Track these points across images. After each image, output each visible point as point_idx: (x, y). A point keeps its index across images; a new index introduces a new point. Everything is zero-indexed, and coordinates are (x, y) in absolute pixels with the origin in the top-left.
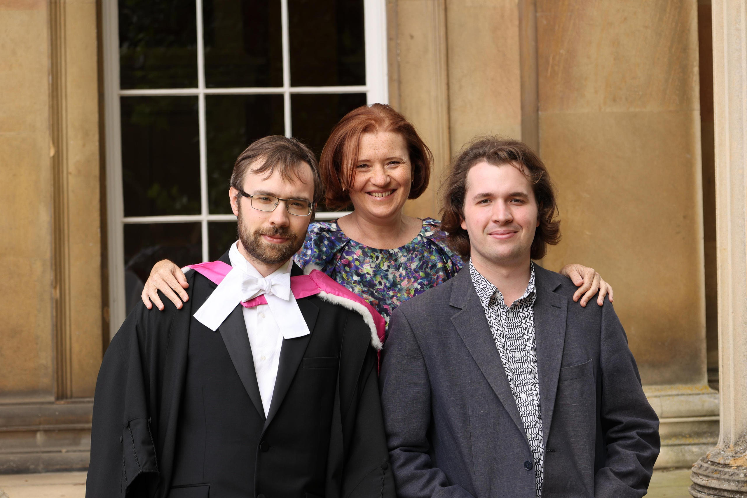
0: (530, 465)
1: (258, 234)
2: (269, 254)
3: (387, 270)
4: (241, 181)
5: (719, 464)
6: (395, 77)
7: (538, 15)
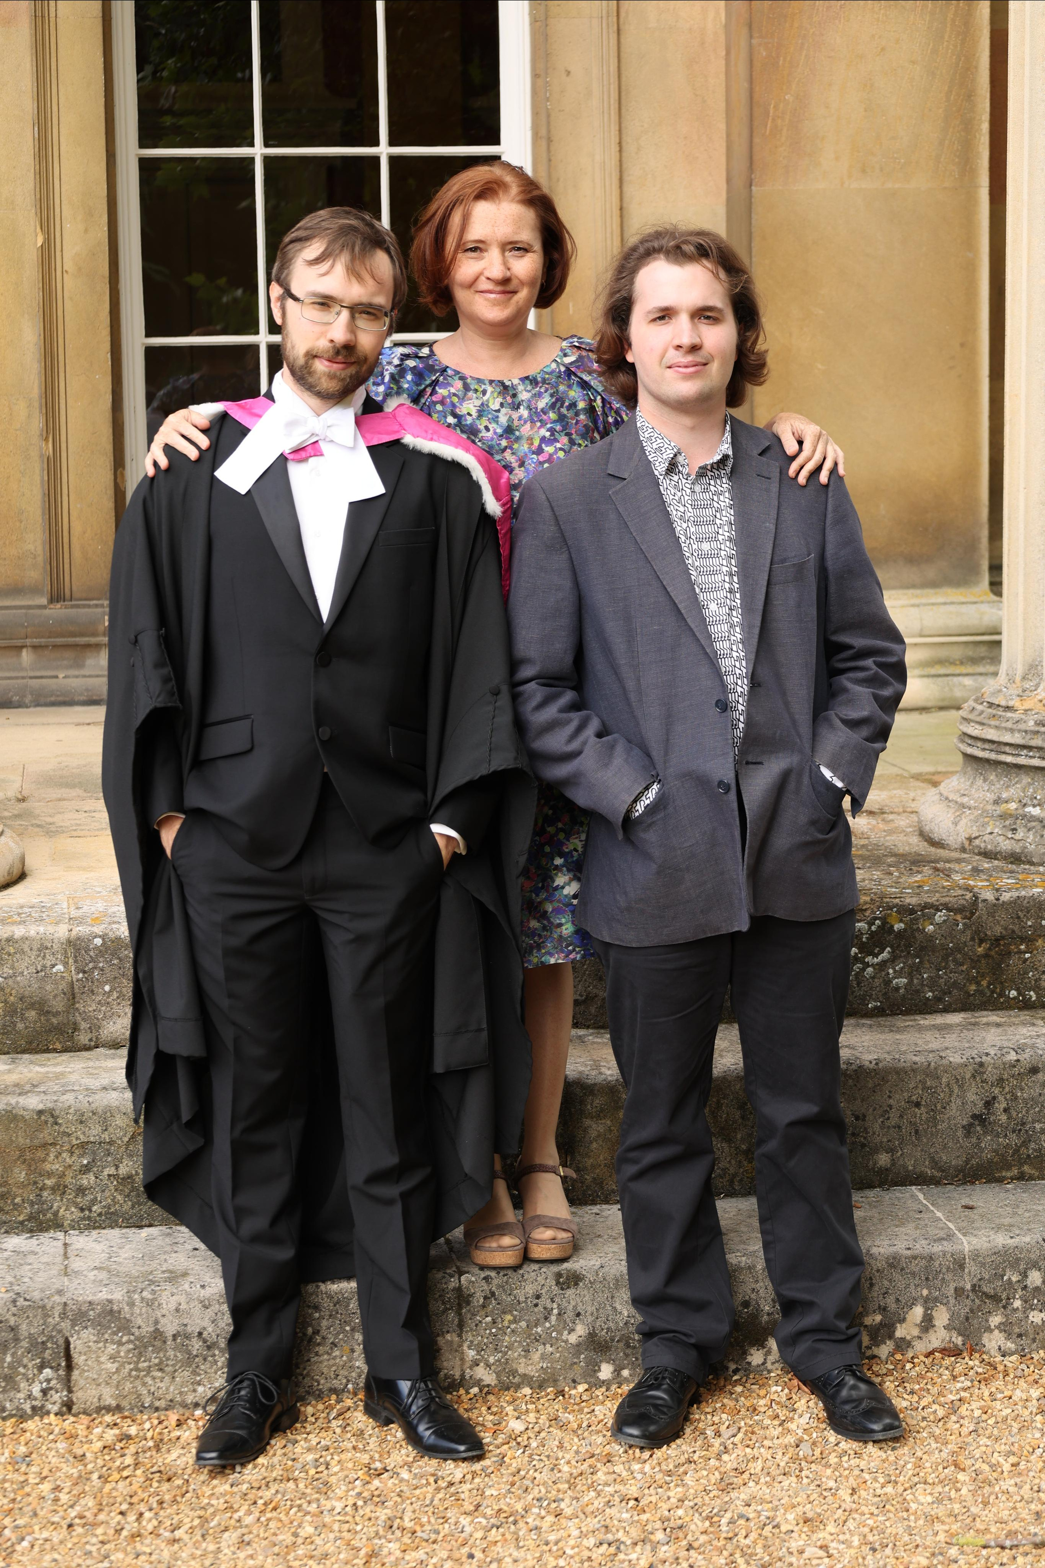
0: (724, 706)
1: (312, 355)
2: (326, 385)
3: (498, 411)
4: (288, 275)
5: (999, 706)
6: (543, 132)
7: (754, 41)
